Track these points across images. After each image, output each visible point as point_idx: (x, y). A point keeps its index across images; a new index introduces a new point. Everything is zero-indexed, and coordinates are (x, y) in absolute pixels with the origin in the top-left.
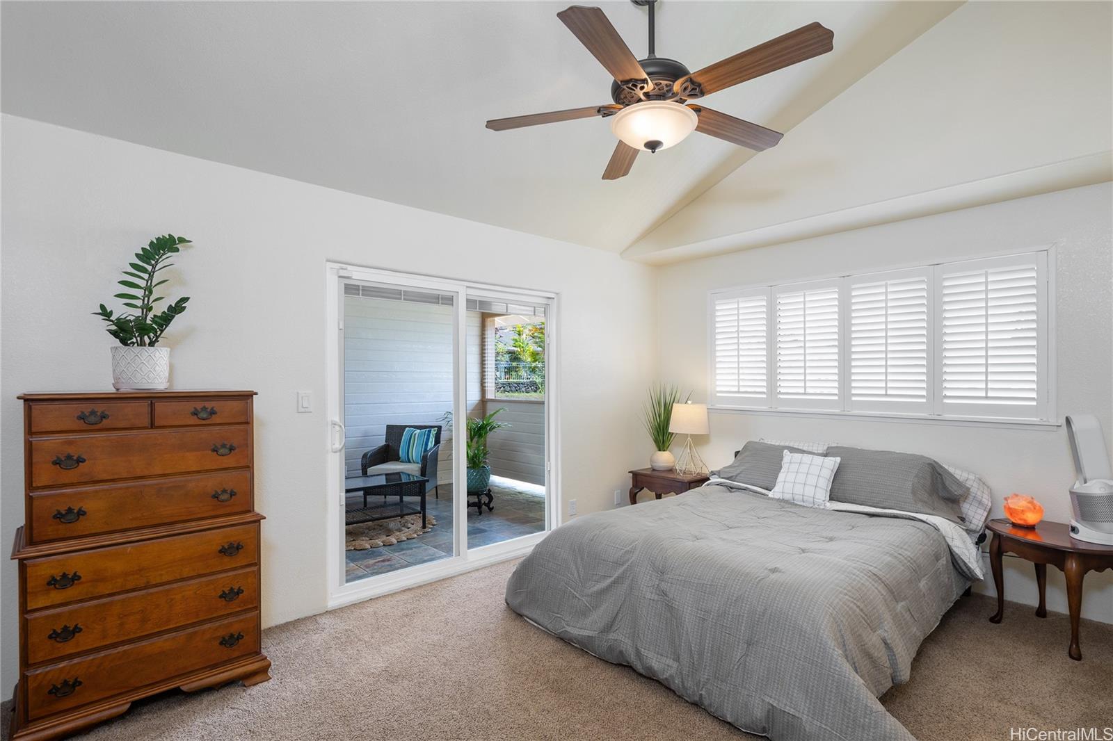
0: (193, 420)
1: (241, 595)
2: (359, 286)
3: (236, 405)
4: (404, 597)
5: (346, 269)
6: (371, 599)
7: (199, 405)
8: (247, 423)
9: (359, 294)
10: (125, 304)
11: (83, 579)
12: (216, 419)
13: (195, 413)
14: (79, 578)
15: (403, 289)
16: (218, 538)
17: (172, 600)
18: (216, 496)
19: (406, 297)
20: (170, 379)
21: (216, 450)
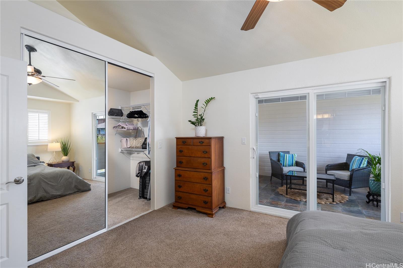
0: (199, 144)
1: (208, 192)
2: (263, 100)
3: (207, 140)
4: (277, 219)
5: (258, 95)
6: (266, 214)
7: (200, 140)
8: (210, 146)
9: (263, 103)
10: (194, 117)
11: (182, 176)
12: (204, 144)
13: (200, 142)
14: (181, 176)
15: (281, 97)
16: (203, 175)
17: (195, 187)
18: (203, 164)
19: (282, 100)
20: (206, 134)
21: (203, 152)
